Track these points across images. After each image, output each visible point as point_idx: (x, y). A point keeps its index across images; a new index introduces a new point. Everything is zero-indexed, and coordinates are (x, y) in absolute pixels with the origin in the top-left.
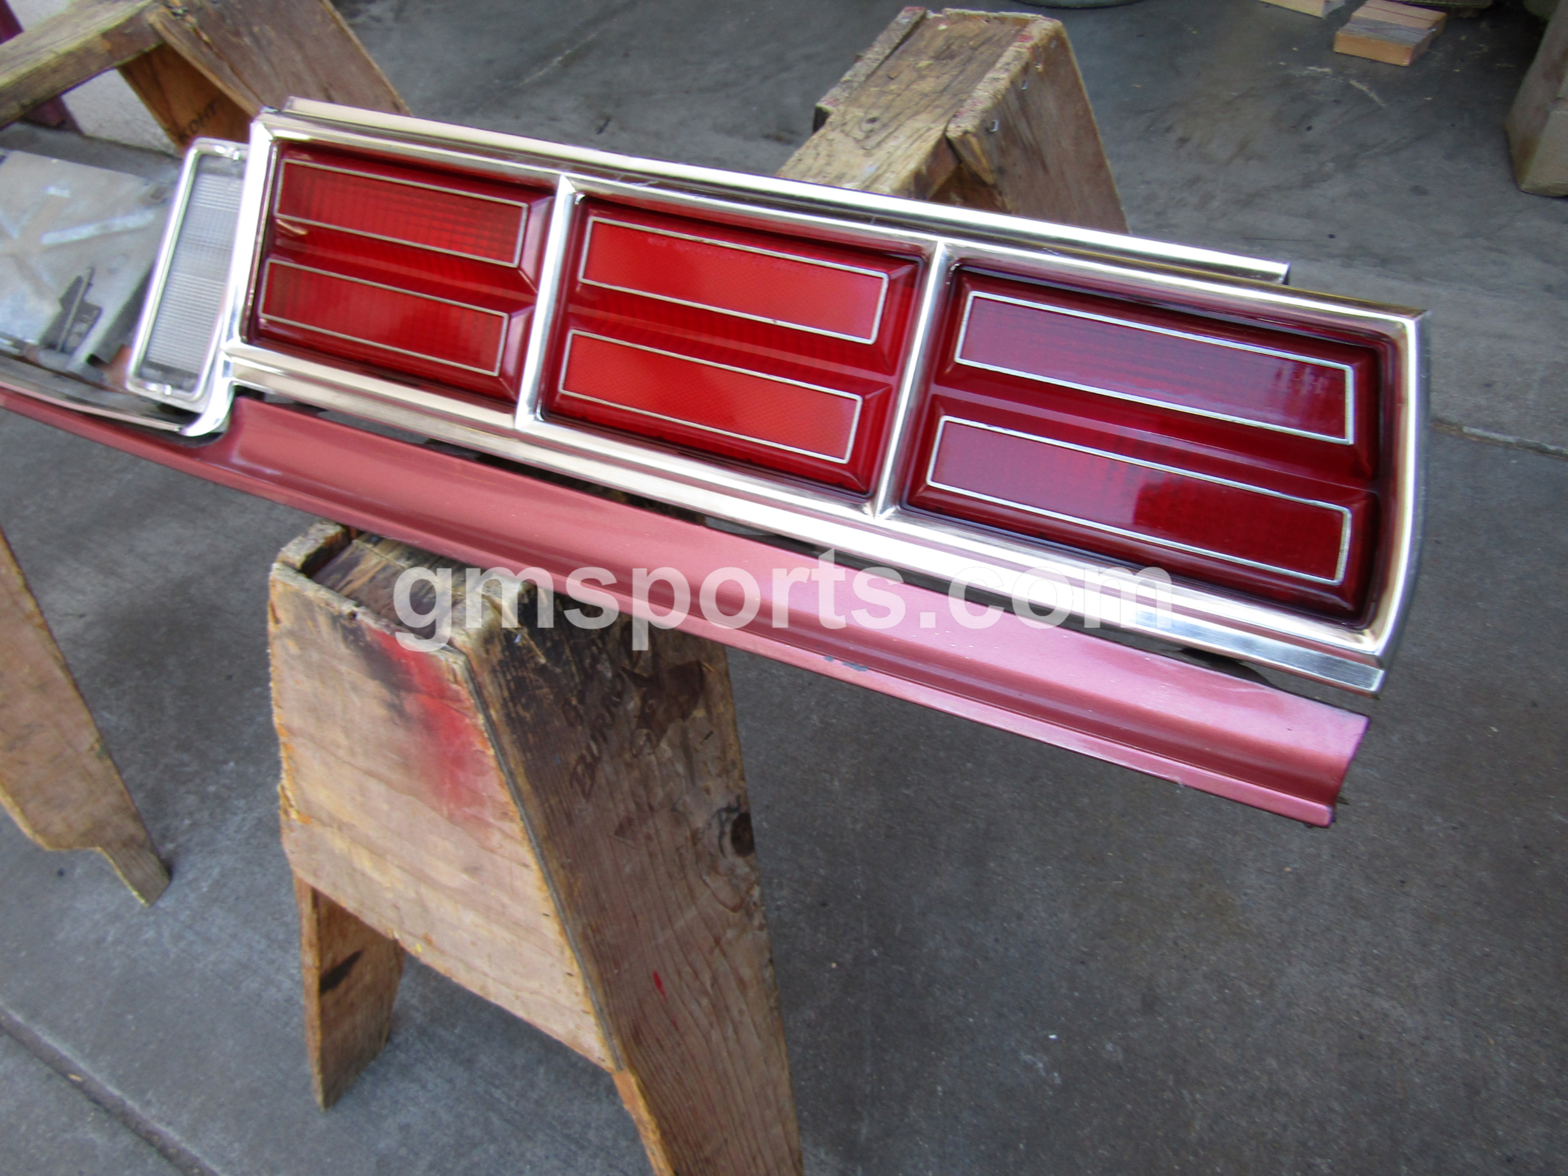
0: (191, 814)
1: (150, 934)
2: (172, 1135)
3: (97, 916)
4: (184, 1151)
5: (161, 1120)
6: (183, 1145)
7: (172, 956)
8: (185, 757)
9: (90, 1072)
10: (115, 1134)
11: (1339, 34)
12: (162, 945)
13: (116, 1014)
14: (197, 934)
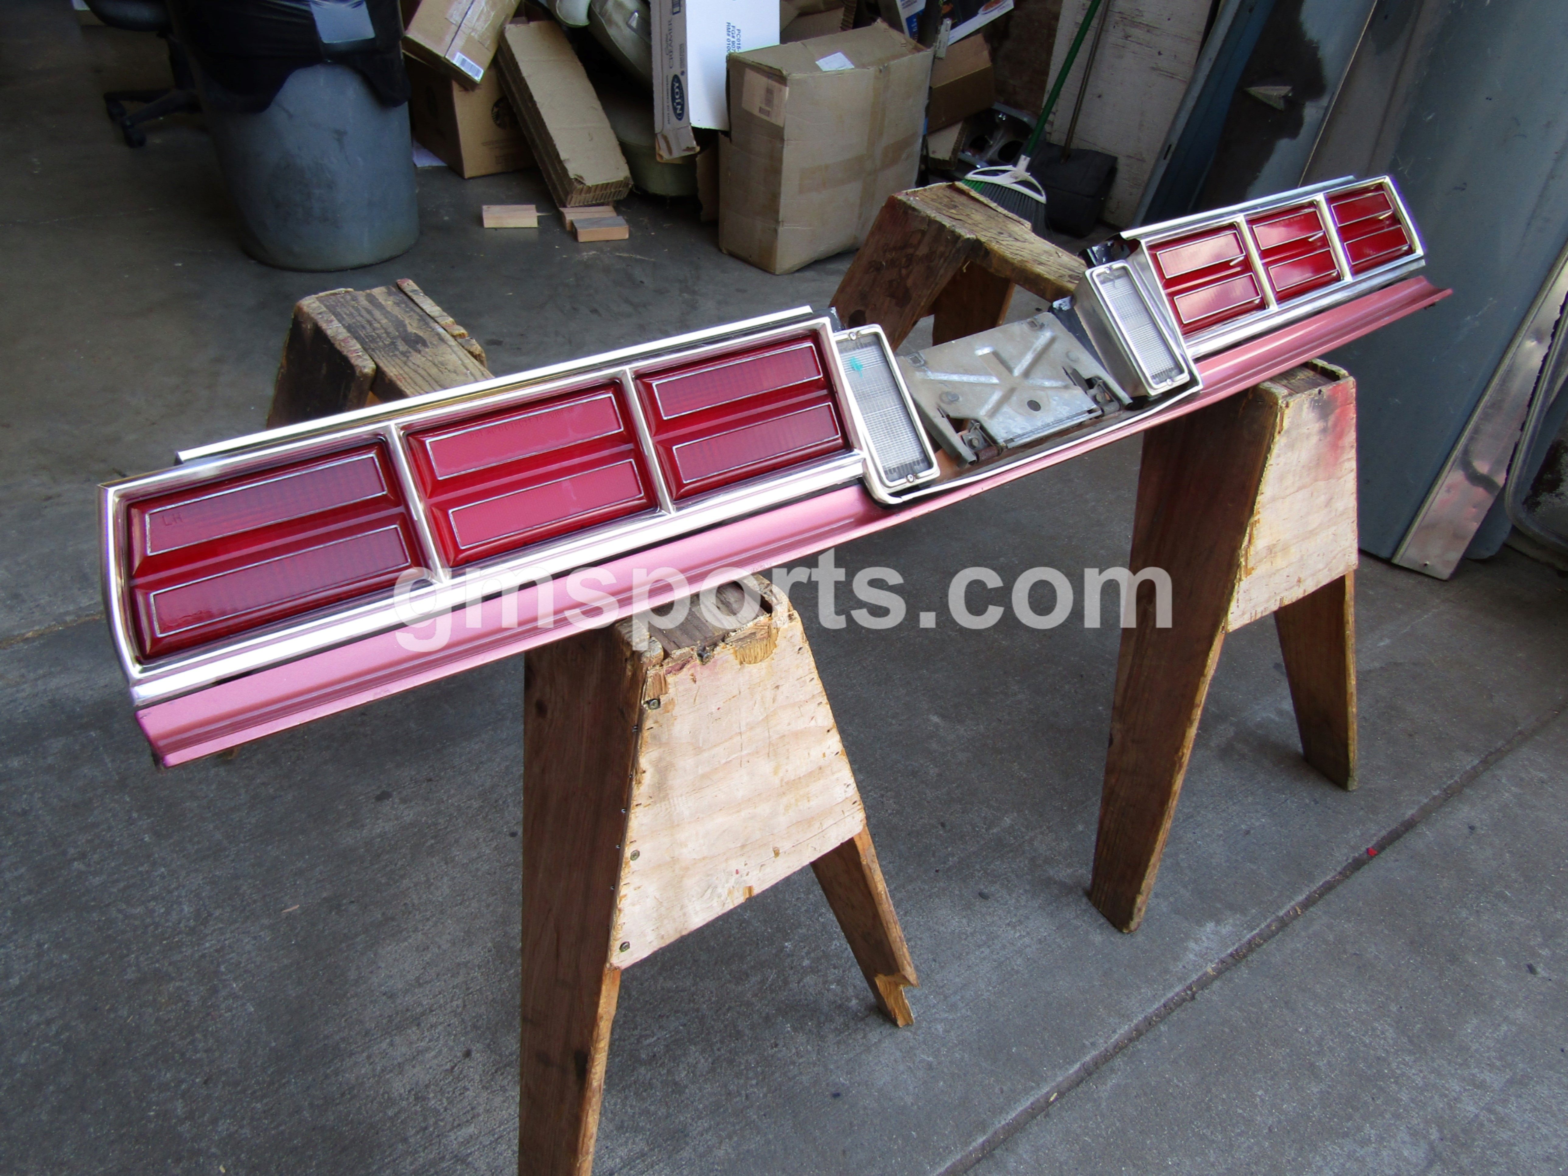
0: (825, 982)
1: (940, 1027)
2: (1124, 1030)
3: (901, 1068)
4: (1137, 1025)
5: (1109, 1037)
6: (1132, 1024)
7: (969, 1013)
8: (755, 979)
9: (1054, 1084)
10: (1112, 1070)
11: (579, 230)
12: (954, 1020)
13: (1008, 1060)
14: (955, 993)
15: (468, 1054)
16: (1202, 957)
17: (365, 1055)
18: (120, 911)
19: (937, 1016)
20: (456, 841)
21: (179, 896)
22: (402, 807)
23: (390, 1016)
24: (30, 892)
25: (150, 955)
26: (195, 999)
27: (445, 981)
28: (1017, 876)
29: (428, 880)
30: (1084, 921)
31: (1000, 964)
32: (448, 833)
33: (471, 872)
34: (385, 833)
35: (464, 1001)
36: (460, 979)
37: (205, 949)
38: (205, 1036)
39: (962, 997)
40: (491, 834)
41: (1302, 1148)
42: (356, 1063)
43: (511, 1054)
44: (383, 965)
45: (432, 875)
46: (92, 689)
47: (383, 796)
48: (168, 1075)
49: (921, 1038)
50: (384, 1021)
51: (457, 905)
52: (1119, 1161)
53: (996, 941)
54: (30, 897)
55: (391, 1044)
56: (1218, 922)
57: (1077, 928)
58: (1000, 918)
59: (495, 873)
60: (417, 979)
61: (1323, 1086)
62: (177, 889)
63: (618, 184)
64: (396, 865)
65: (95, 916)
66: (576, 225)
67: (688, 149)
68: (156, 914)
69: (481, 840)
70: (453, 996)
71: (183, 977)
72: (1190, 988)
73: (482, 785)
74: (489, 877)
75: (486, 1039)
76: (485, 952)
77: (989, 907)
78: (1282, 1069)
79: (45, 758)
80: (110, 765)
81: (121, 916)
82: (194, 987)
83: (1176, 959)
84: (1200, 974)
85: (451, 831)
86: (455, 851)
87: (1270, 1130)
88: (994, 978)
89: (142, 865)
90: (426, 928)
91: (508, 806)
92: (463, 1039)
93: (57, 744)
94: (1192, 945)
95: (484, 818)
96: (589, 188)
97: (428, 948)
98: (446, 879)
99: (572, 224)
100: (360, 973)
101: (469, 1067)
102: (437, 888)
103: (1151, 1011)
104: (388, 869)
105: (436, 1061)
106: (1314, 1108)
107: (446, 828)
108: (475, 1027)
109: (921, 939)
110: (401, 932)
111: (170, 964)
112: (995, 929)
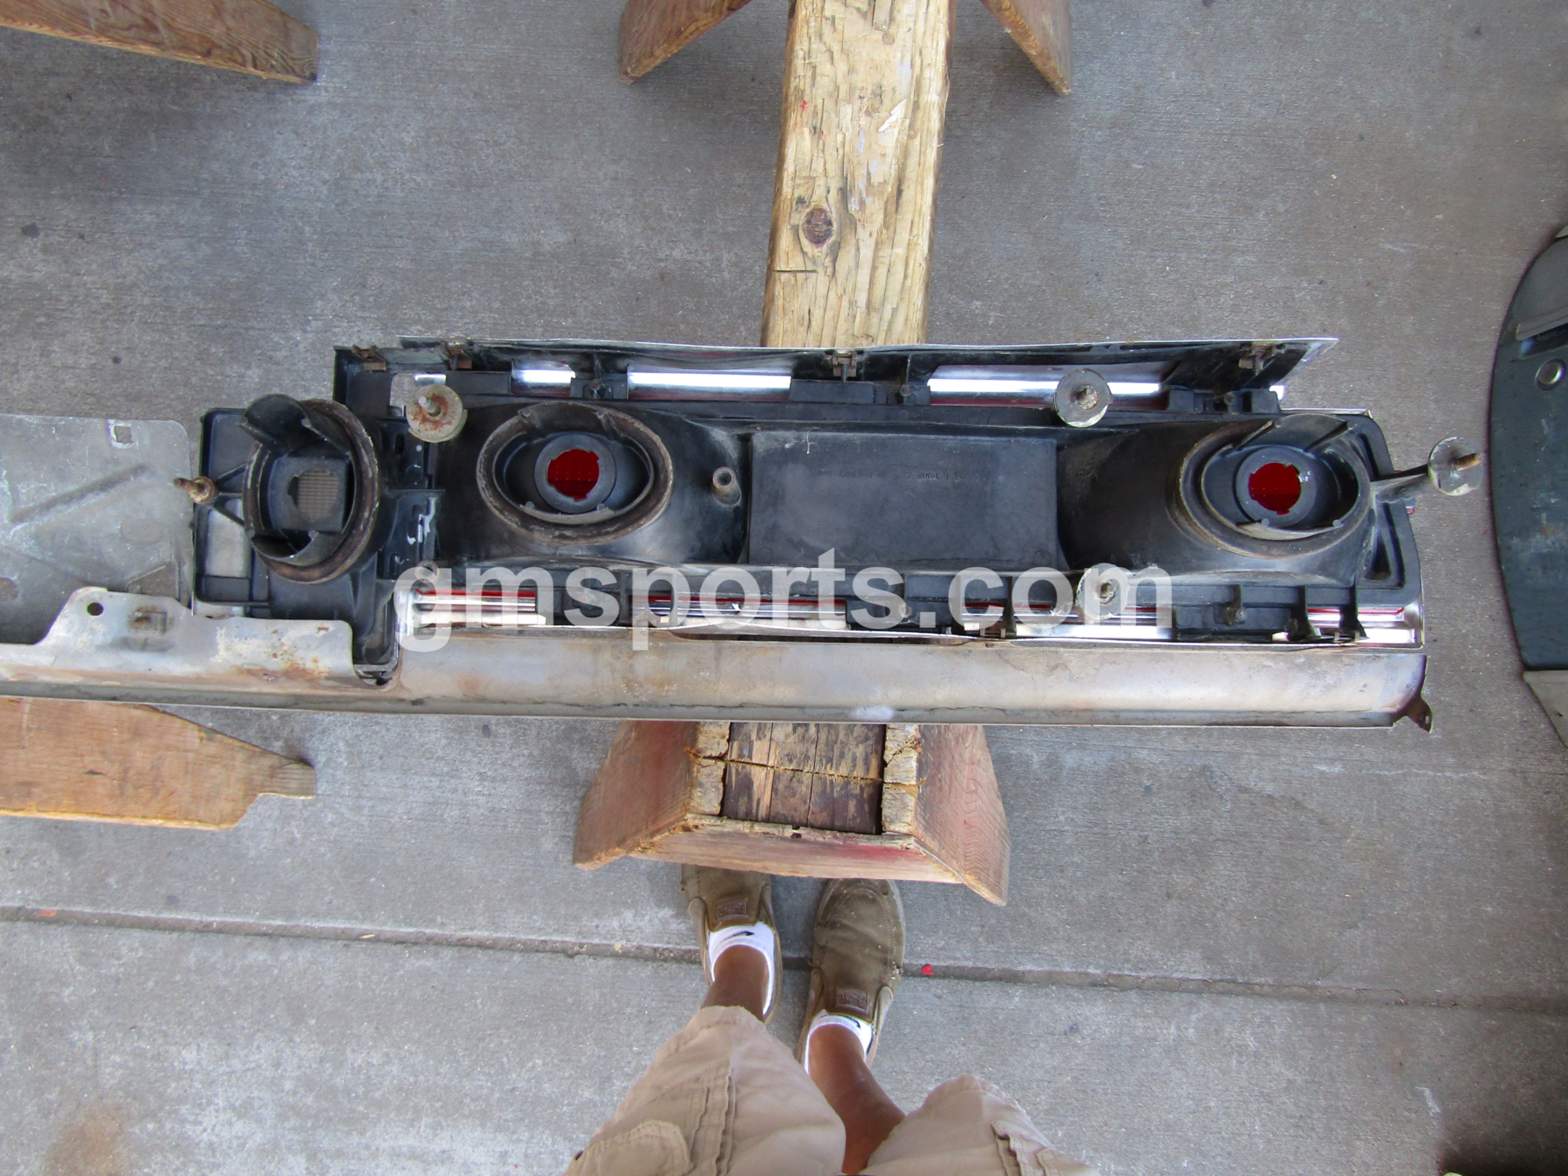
1: (330, 817)
2: (481, 934)
3: (269, 825)
4: (499, 938)
5: (463, 929)
6: (494, 935)
7: (366, 824)
9: (378, 928)
10: (436, 955)
12: (348, 820)
13: (359, 883)
14: (371, 799)
16: (624, 931)
19: (337, 806)
20: (64, 334)
22: (40, 256)
29: (16, 364)
31: (434, 803)
32: (62, 318)
33: (56, 380)
34: (9, 280)
39: (373, 806)
40: (98, 347)
41: (522, 1119)
45: (22, 362)
47: (31, 231)
49: (306, 814)
52: (368, 1016)
53: (452, 781)
56: (677, 916)
57: (540, 822)
58: (479, 763)
59: (76, 396)
61: (597, 1098)
69: (86, 347)
72: (581, 946)
73: (124, 277)
74: (68, 397)
77: (480, 746)
78: (579, 1061)
83: (597, 915)
84: (606, 942)
85: (66, 317)
86: (56, 346)
87: (513, 1089)
88: (417, 811)
91: (133, 321)
94: (628, 915)
95: (103, 321)
98: (31, 374)
102: (19, 380)
103: (523, 937)
106: (569, 1104)
107: (64, 311)
109: (388, 730)
112: (464, 769)
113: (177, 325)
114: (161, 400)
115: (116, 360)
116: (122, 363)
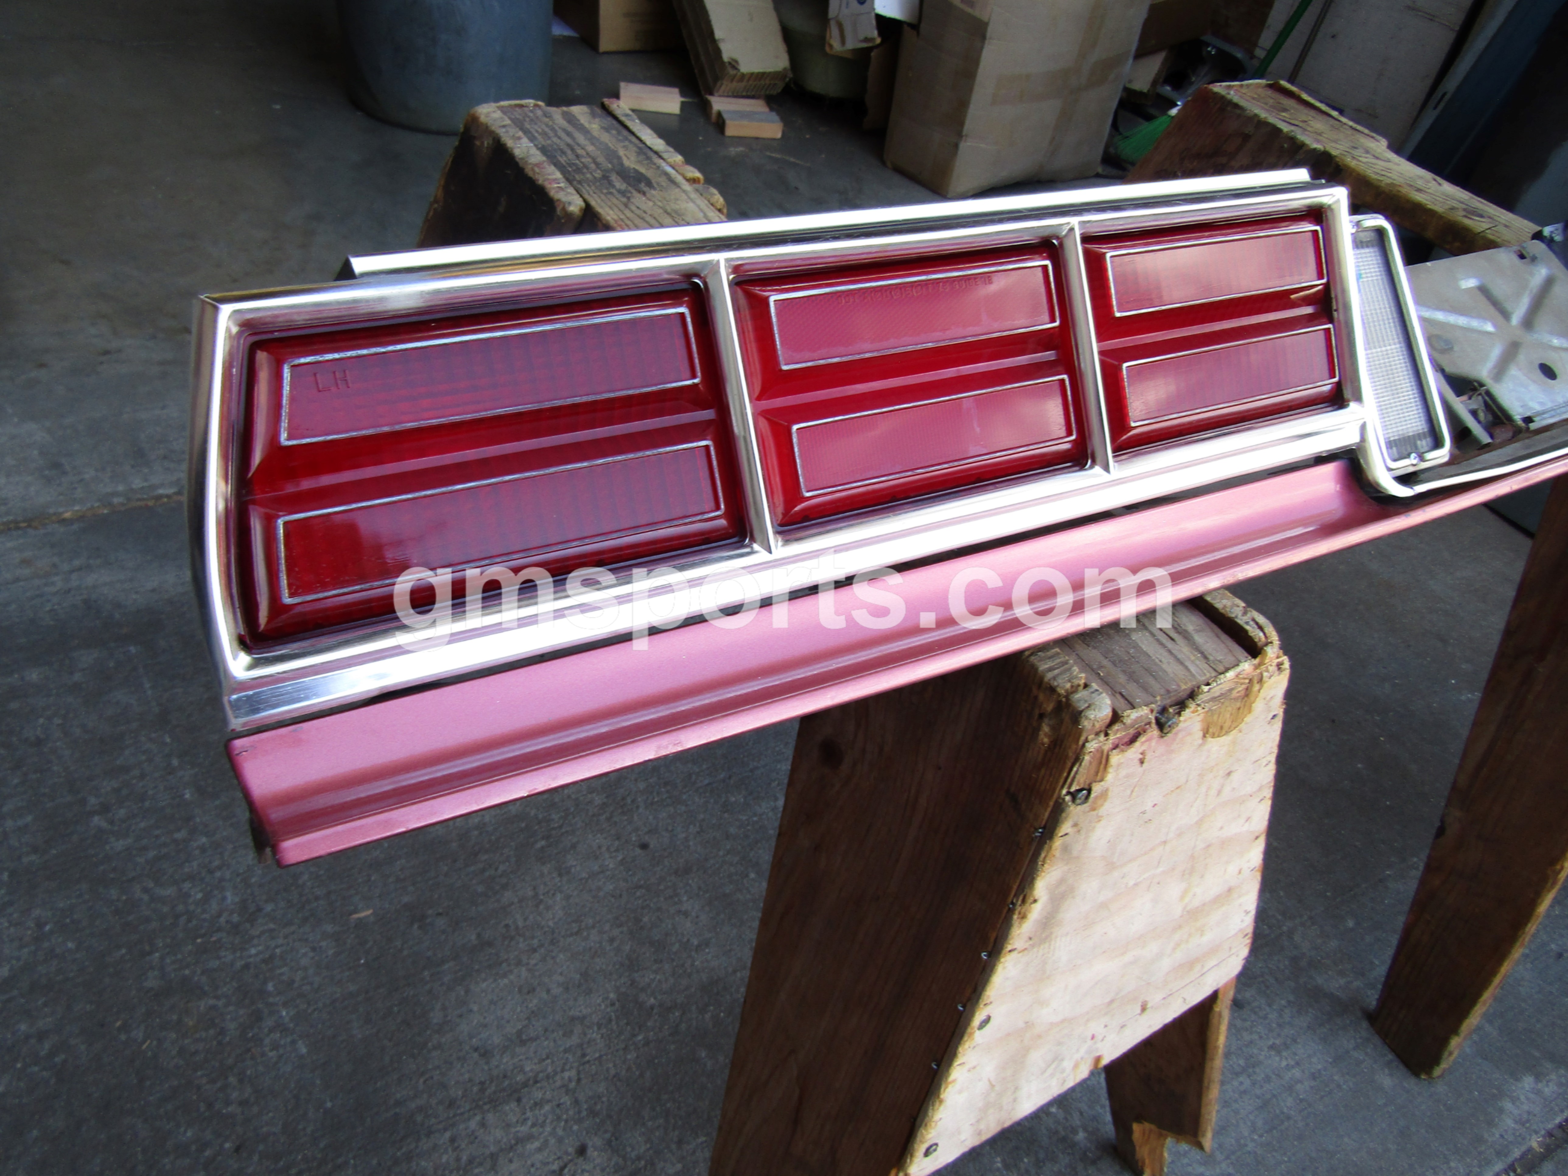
11: (728, 122)
15: (582, 1151)
16: (1523, 1125)
17: (448, 1135)
18: (146, 890)
19: (1191, 1169)
20: (574, 846)
21: (221, 880)
23: (482, 1083)
24: (35, 850)
25: (179, 956)
26: (232, 1026)
27: (555, 1041)
28: (1276, 979)
29: (536, 895)
30: (1367, 1054)
32: (562, 834)
33: (591, 891)
34: (484, 824)
35: (579, 1073)
36: (575, 1040)
37: (250, 956)
38: (241, 1081)
39: (1221, 1145)
40: (617, 843)
42: (435, 1147)
43: (639, 1158)
44: (475, 1008)
45: (542, 889)
46: (137, 593)
48: (189, 1134)
50: (475, 1089)
51: (571, 935)
53: (1257, 1070)
54: (33, 857)
55: (483, 1124)
56: (1538, 1077)
57: (1358, 1063)
58: (1261, 1037)
59: (621, 896)
60: (519, 1033)
62: (219, 868)
63: (775, 75)
64: (496, 869)
65: (114, 893)
66: (725, 116)
67: (866, 40)
68: (191, 900)
69: (604, 849)
70: (565, 1064)
71: (219, 992)
72: (1514, 1167)
74: (613, 900)
75: (606, 1132)
76: (607, 1006)
77: (1246, 1020)
79: (72, 673)
80: (149, 692)
81: (146, 897)
82: (231, 1008)
83: (1490, 1123)
84: (1524, 1148)
85: (567, 832)
86: (571, 861)
88: (1260, 1123)
89: (179, 830)
90: (533, 962)
91: (638, 807)
92: (575, 1127)
93: (87, 658)
94: (1508, 1105)
95: (608, 819)
96: (743, 75)
97: (534, 990)
98: (559, 896)
99: (719, 114)
100: (446, 1016)
101: (583, 1171)
102: (548, 908)
104: (487, 874)
105: (539, 1157)
107: (561, 827)
108: (593, 1113)
110: (501, 964)
111: (203, 973)
112: (1255, 1051)
113: (685, 793)
114: (712, 862)
115: (644, 846)
116: (652, 846)
